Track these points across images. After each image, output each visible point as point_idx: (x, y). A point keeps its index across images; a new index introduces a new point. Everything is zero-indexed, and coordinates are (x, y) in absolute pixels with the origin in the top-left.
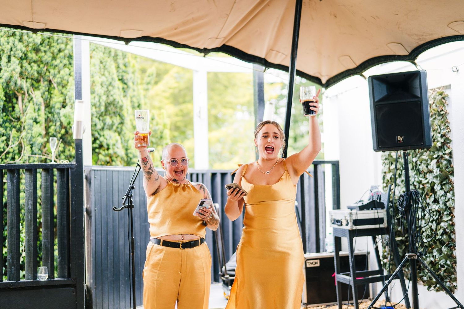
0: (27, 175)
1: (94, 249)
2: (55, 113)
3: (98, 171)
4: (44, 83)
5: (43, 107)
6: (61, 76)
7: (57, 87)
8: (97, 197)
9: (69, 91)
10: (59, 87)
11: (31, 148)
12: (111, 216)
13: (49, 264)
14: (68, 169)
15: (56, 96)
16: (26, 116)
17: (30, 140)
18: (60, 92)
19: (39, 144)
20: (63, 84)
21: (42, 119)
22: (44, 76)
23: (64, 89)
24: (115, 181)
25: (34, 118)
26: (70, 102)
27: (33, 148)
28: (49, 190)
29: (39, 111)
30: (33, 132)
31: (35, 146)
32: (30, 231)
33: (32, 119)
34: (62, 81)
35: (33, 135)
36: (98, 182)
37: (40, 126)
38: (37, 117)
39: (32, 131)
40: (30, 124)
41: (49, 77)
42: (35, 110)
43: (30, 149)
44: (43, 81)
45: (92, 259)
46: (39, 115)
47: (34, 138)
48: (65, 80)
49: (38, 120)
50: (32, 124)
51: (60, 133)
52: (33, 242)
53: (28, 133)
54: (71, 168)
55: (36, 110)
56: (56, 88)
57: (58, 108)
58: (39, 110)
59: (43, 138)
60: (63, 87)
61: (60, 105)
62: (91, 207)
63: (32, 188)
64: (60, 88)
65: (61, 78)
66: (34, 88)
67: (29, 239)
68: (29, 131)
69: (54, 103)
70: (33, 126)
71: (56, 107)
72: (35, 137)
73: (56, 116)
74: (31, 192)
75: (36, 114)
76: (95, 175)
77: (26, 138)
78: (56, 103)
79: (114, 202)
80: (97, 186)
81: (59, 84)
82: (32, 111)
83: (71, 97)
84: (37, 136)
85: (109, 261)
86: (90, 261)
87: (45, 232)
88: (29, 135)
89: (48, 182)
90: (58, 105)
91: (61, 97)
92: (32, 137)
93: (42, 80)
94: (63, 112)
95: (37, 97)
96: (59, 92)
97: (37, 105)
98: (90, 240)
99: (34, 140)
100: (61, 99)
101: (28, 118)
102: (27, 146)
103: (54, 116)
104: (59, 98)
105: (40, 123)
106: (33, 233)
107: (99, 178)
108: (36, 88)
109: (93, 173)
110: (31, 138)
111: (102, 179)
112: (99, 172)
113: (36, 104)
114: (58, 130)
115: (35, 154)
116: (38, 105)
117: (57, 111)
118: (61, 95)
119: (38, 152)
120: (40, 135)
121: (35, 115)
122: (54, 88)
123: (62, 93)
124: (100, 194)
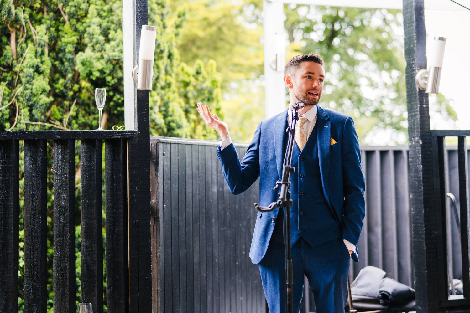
0: (58, 149)
1: (163, 272)
2: (64, 60)
3: (167, 143)
4: (48, 14)
5: (46, 51)
6: (76, 4)
7: (69, 20)
8: (166, 187)
9: (89, 26)
10: (71, 20)
11: (30, 111)
12: (184, 217)
13: (95, 298)
14: (125, 140)
15: (66, 33)
16: (23, 63)
17: (29, 100)
18: (73, 28)
19: (42, 105)
20: (78, 15)
21: (46, 67)
22: (49, 4)
23: (79, 23)
24: (188, 160)
25: (35, 66)
26: (91, 41)
27: (34, 112)
28: (95, 175)
29: (43, 57)
30: (34, 87)
31: (37, 108)
32: (63, 243)
33: (33, 67)
34: (77, 12)
35: (34, 91)
36: (167, 163)
37: (44, 79)
38: (40, 65)
39: (32, 85)
40: (30, 75)
41: (57, 5)
42: (36, 53)
43: (28, 113)
44: (47, 12)
45: (159, 288)
46: (42, 62)
47: (35, 95)
48: (83, 9)
49: (42, 69)
50: (32, 75)
51: (71, 89)
52: (69, 262)
53: (26, 89)
54: (130, 139)
55: (38, 54)
56: (68, 23)
57: (70, 52)
58: (42, 53)
59: (48, 96)
60: (78, 20)
61: (73, 48)
62: (158, 202)
63: (67, 171)
64: (74, 21)
65: (75, 6)
66: (33, 22)
67: (60, 257)
68: (27, 85)
69: (63, 44)
70: (33, 78)
71: (67, 51)
72: (37, 94)
73: (66, 64)
74: (66, 178)
75: (39, 60)
76: (163, 151)
77: (22, 96)
78: (67, 44)
79: (187, 194)
80: (166, 169)
81: (72, 16)
82: (33, 55)
83: (93, 35)
84: (39, 93)
85: (181, 290)
86: (156, 292)
87: (87, 244)
88: (28, 92)
89: (94, 161)
90: (70, 48)
91: (75, 35)
92: (33, 95)
93: (45, 9)
94: (80, 57)
95: (40, 34)
96: (71, 29)
97: (41, 45)
98: (157, 256)
99: (35, 99)
100: (75, 39)
101: (27, 65)
102: (24, 108)
103: (62, 63)
104: (71, 37)
105: (44, 73)
106: (68, 247)
107: (169, 155)
108: (36, 21)
109: (161, 146)
110: (30, 96)
111: (173, 157)
112: (169, 146)
113: (39, 44)
114: (69, 85)
115: (36, 121)
116: (42, 47)
117: (69, 56)
118: (75, 33)
119: (40, 118)
120: (44, 91)
121: (37, 61)
122: (64, 22)
123: (76, 30)
124: (169, 182)
